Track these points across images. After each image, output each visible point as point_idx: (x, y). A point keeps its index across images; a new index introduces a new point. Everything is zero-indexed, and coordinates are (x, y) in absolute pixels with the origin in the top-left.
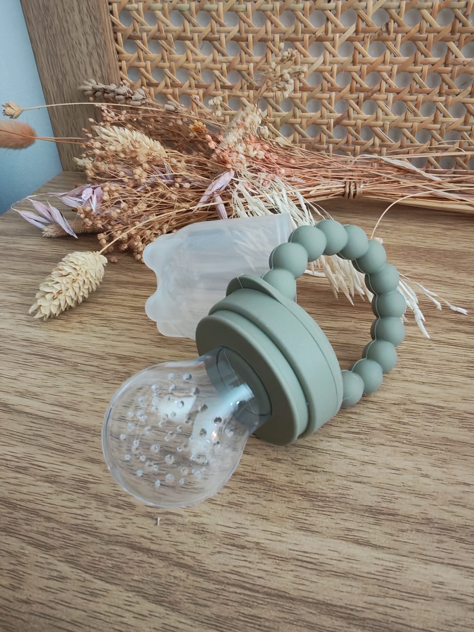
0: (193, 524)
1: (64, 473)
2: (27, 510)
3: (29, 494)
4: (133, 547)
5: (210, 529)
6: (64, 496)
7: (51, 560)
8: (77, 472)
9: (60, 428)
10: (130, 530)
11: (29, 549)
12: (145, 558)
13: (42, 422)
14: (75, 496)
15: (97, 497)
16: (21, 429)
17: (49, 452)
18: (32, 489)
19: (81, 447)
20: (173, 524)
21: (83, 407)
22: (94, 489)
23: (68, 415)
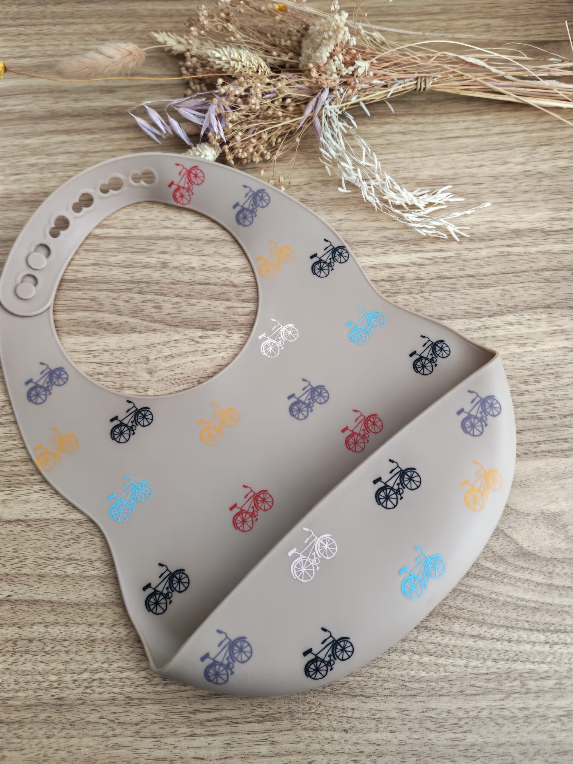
0: (224, 268)
1: (152, 262)
2: (144, 282)
3: (141, 275)
4: (201, 284)
5: (233, 268)
6: (158, 272)
7: (169, 298)
8: (158, 260)
9: (135, 241)
10: (197, 278)
11: (156, 297)
12: (209, 286)
13: (123, 240)
14: (164, 271)
15: (175, 268)
16: (114, 246)
17: (138, 254)
18: (141, 273)
19: (152, 247)
20: (215, 270)
21: (140, 225)
22: (171, 265)
23: (135, 232)
